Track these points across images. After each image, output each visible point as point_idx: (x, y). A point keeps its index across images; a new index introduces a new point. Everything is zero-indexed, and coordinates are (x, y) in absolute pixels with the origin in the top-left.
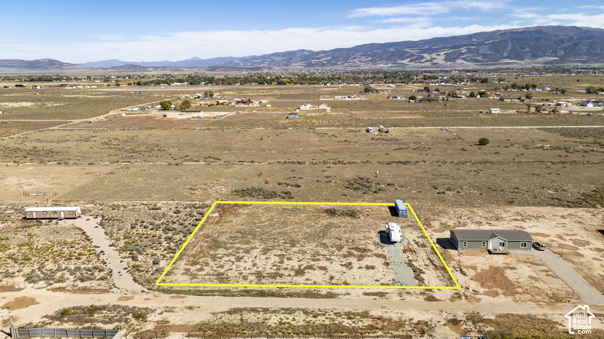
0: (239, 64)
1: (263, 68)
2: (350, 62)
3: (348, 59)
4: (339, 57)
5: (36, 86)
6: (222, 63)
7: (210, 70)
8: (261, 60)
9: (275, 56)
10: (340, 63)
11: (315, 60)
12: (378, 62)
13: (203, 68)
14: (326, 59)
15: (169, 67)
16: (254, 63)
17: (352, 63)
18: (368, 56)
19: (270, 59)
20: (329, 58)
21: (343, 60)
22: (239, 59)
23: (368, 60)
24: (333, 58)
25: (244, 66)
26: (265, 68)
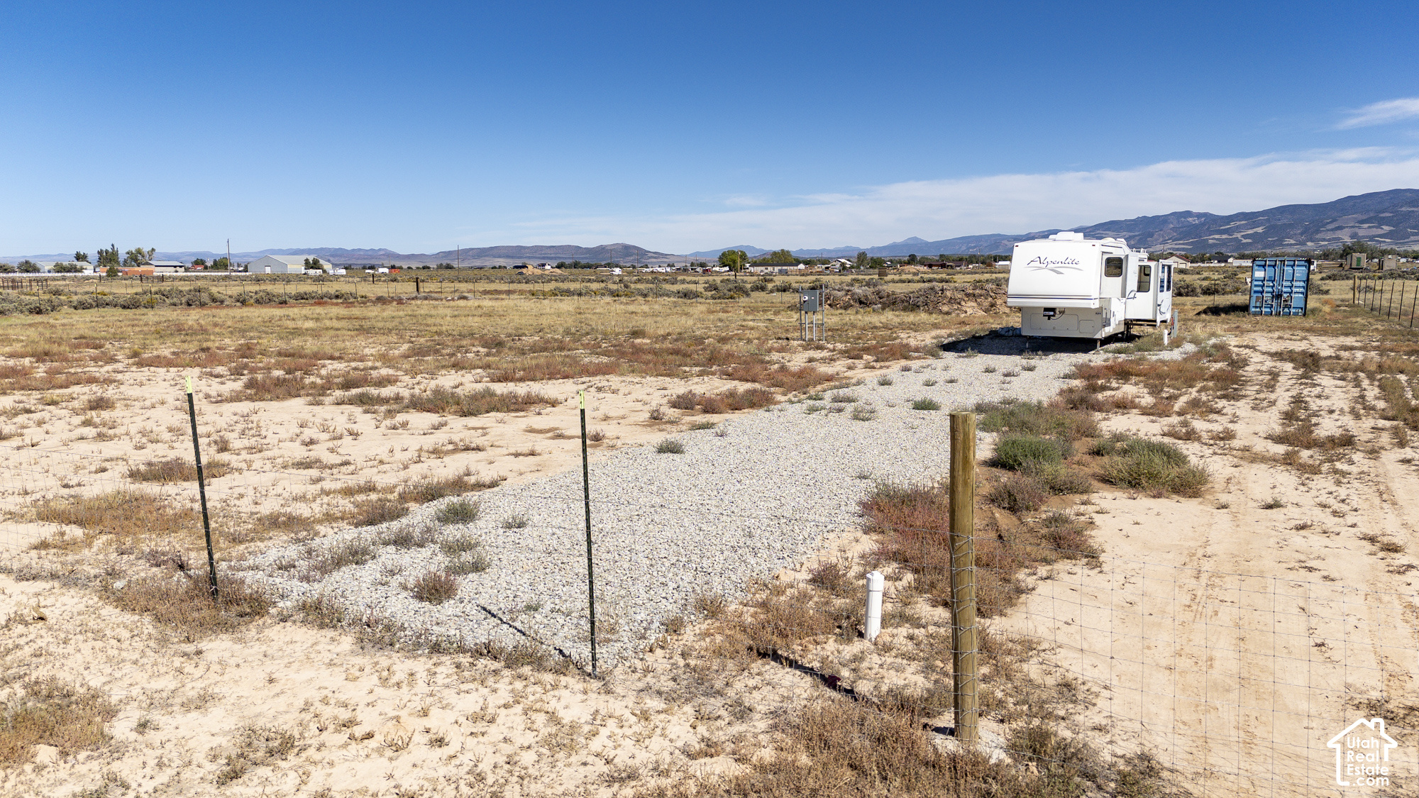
2: (1324, 240)
3: (1318, 231)
4: (1291, 226)
6: (973, 248)
9: (1109, 229)
10: (1292, 242)
11: (1217, 237)
12: (1412, 238)
14: (1250, 232)
17: (1329, 240)
18: (1381, 222)
20: (1260, 230)
21: (1302, 234)
23: (1380, 232)
24: (1271, 229)
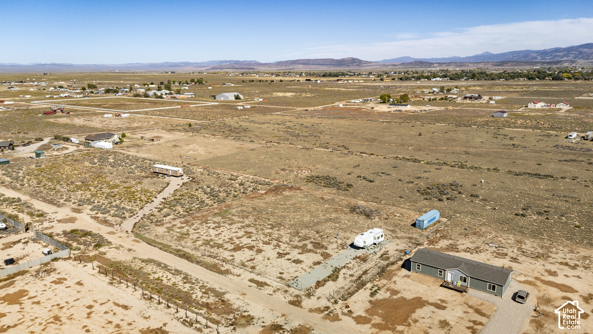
0: (536, 58)
1: (564, 62)
5: (317, 80)
6: (516, 57)
7: (498, 66)
8: (565, 53)
9: (586, 48)
13: (491, 63)
15: (455, 63)
16: (556, 56)
19: (577, 51)
22: (537, 52)
25: (541, 59)
26: (566, 61)
